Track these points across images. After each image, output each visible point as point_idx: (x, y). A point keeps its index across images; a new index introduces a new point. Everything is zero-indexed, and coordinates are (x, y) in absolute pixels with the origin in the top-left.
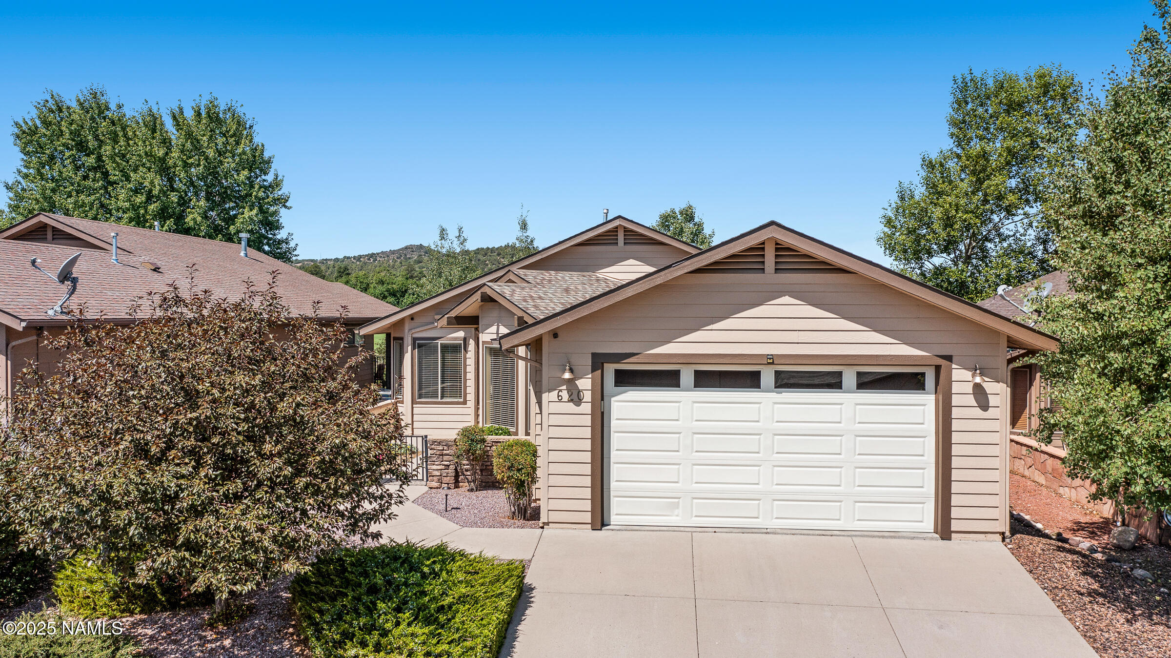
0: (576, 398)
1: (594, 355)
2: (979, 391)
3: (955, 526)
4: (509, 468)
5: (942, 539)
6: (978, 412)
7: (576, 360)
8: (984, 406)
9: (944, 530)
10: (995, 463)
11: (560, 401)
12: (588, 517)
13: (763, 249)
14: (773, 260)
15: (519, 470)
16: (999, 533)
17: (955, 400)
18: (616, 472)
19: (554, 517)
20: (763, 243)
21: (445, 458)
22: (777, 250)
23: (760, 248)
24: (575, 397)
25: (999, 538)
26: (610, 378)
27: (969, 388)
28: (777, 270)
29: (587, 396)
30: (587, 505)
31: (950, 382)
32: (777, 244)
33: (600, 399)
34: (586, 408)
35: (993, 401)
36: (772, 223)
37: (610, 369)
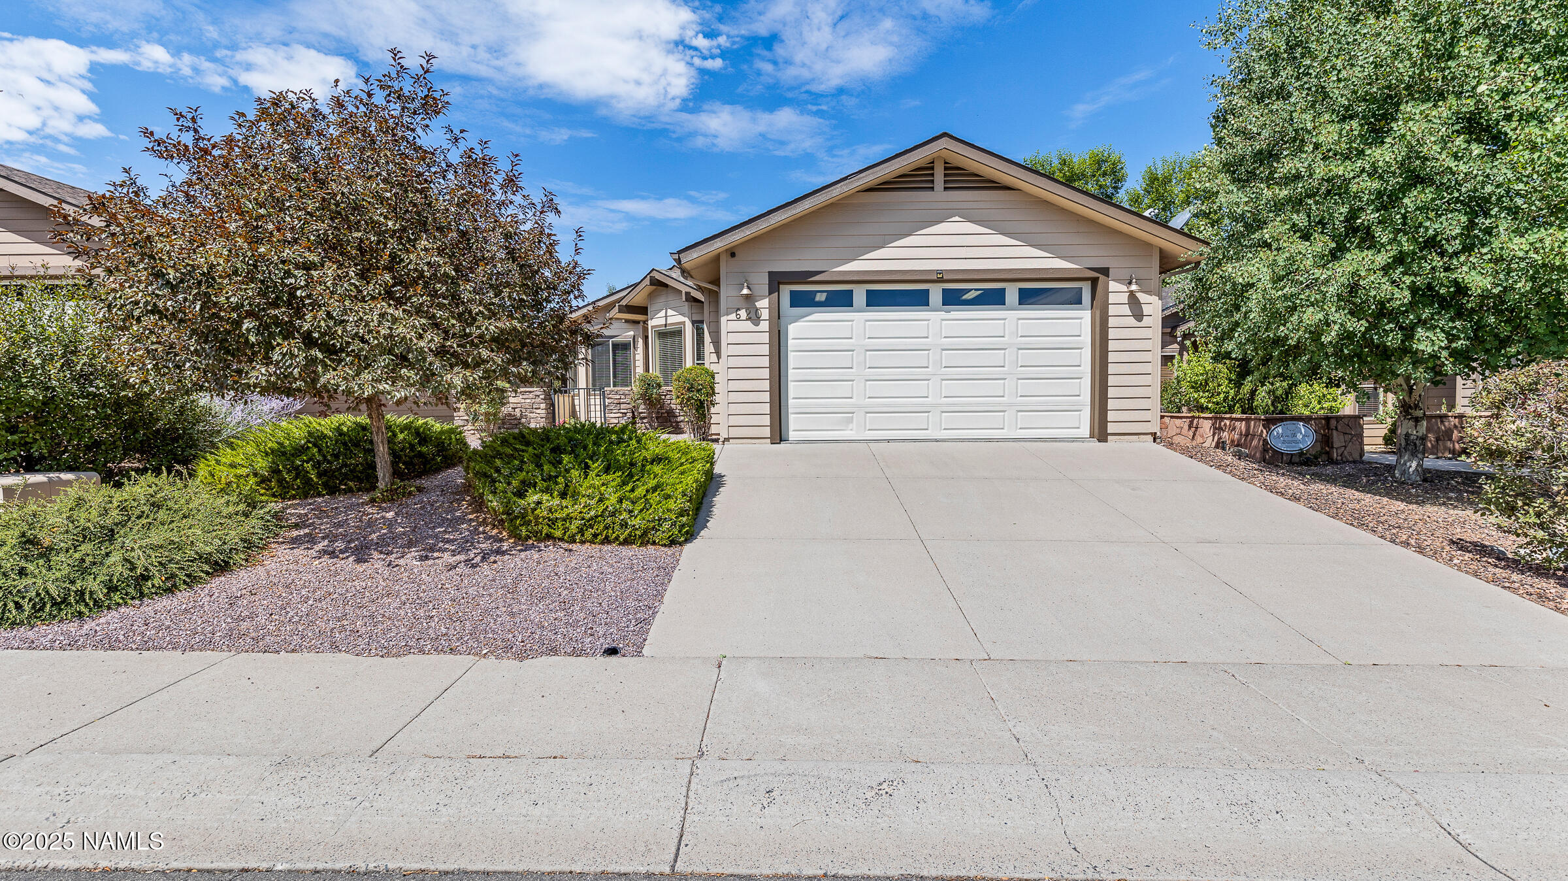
0: (755, 318)
1: (770, 273)
2: (1133, 301)
3: (1111, 428)
4: (688, 390)
5: (1099, 441)
6: (1132, 321)
7: (753, 279)
8: (1139, 315)
9: (1101, 432)
10: (1147, 368)
11: (738, 319)
12: (767, 432)
13: (932, 168)
14: (942, 179)
15: (698, 391)
16: (1151, 434)
17: (1112, 310)
18: (793, 390)
19: (734, 432)
20: (933, 162)
21: (623, 406)
22: (946, 169)
23: (930, 167)
24: (753, 315)
25: (1150, 438)
26: (786, 299)
27: (1124, 298)
28: (946, 189)
29: (765, 314)
30: (767, 420)
31: (1107, 293)
32: (946, 163)
33: (777, 317)
34: (764, 326)
35: (1146, 310)
36: (945, 135)
37: (786, 291)
